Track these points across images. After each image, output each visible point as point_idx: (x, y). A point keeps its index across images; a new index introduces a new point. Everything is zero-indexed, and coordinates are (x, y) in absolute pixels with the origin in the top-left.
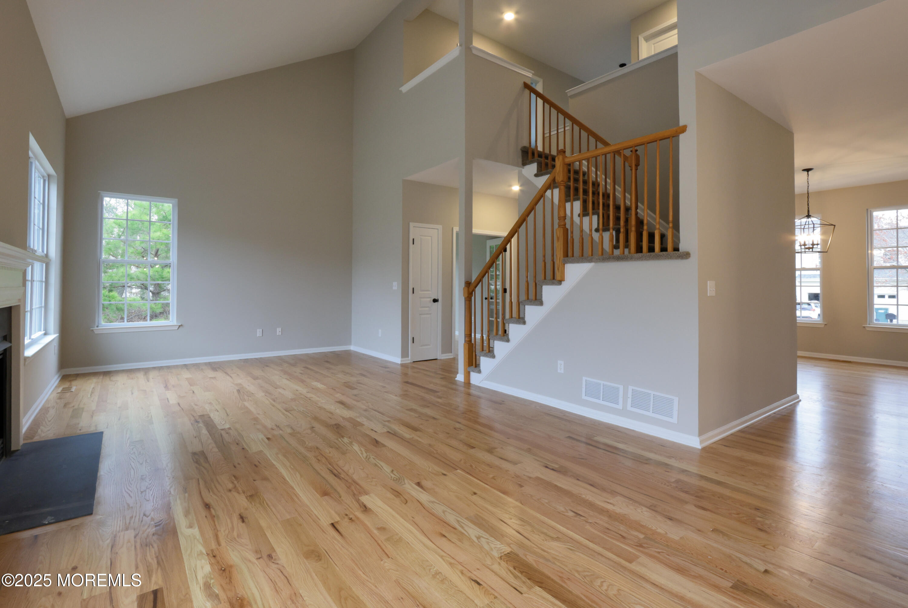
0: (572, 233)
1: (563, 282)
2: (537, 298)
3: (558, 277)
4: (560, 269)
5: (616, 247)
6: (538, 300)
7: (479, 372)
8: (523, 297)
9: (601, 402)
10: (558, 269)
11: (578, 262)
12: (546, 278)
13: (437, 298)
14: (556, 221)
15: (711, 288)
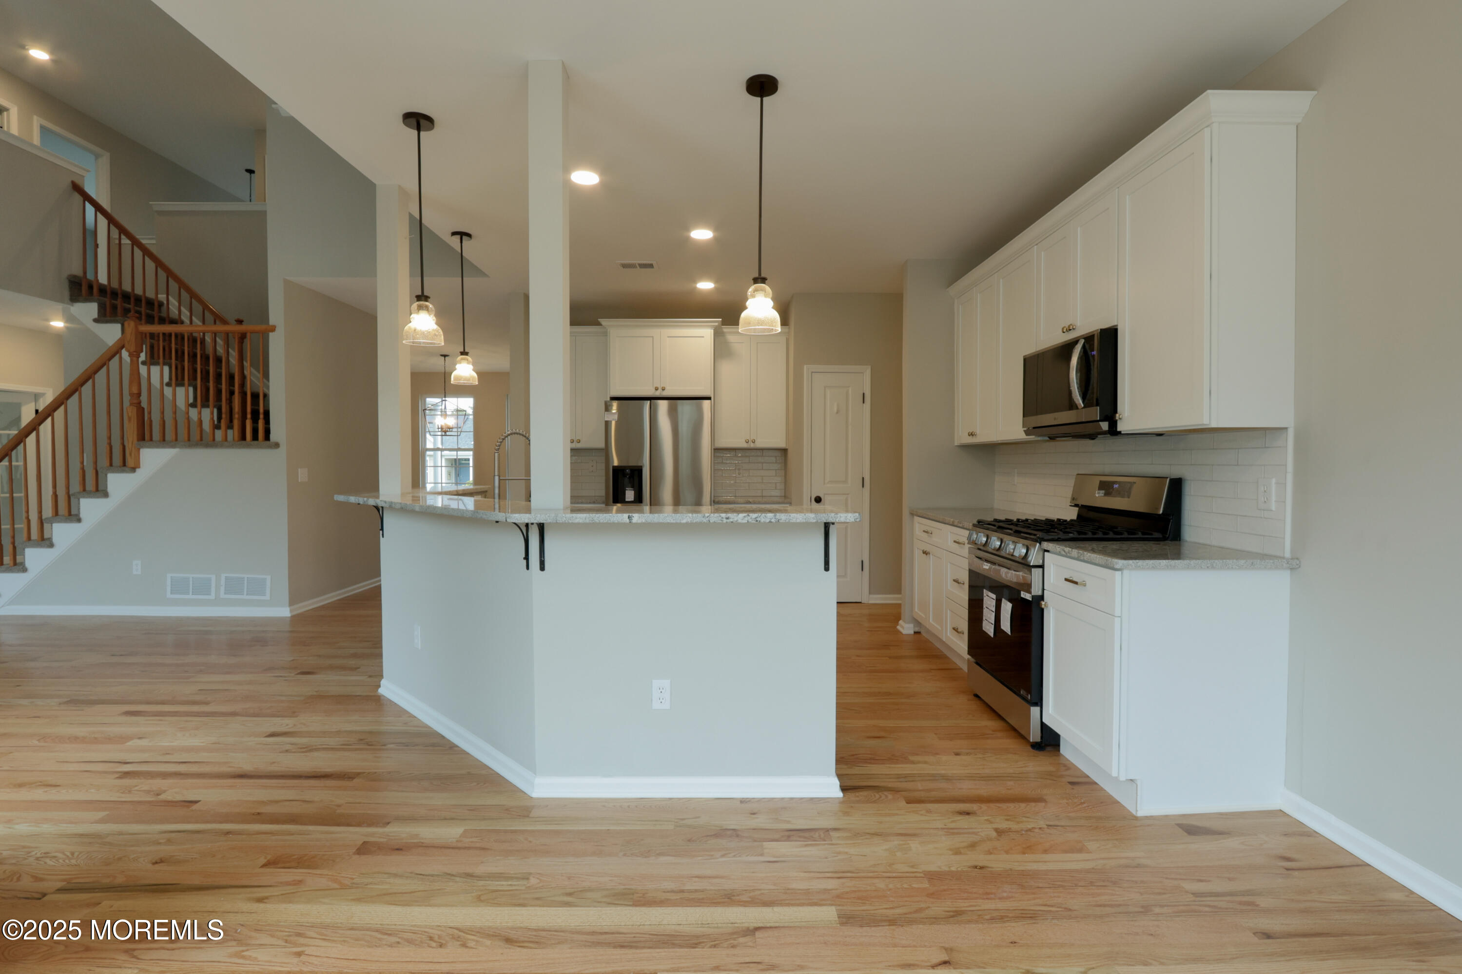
0: (150, 413)
1: (137, 470)
2: (99, 489)
3: (130, 462)
4: (133, 455)
5: (217, 427)
6: (100, 491)
8: (75, 488)
9: (190, 596)
10: (131, 454)
11: (158, 447)
12: (113, 464)
14: (127, 399)
15: (303, 475)
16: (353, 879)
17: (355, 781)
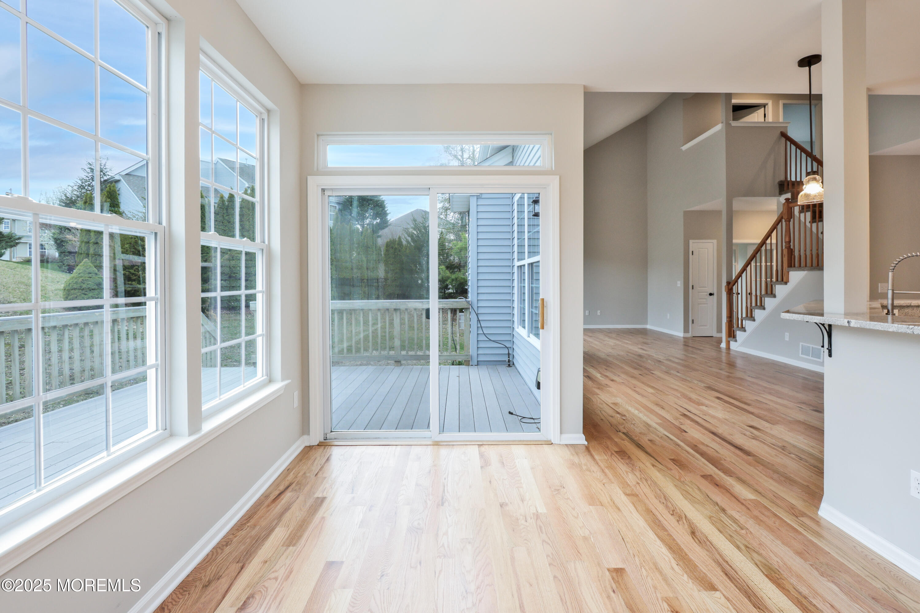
0: (794, 252)
1: (788, 283)
3: (785, 280)
4: (787, 274)
6: (773, 294)
7: (736, 341)
8: (763, 292)
9: (810, 358)
11: (797, 270)
12: (778, 281)
13: (712, 293)
16: (686, 480)
17: (749, 457)
